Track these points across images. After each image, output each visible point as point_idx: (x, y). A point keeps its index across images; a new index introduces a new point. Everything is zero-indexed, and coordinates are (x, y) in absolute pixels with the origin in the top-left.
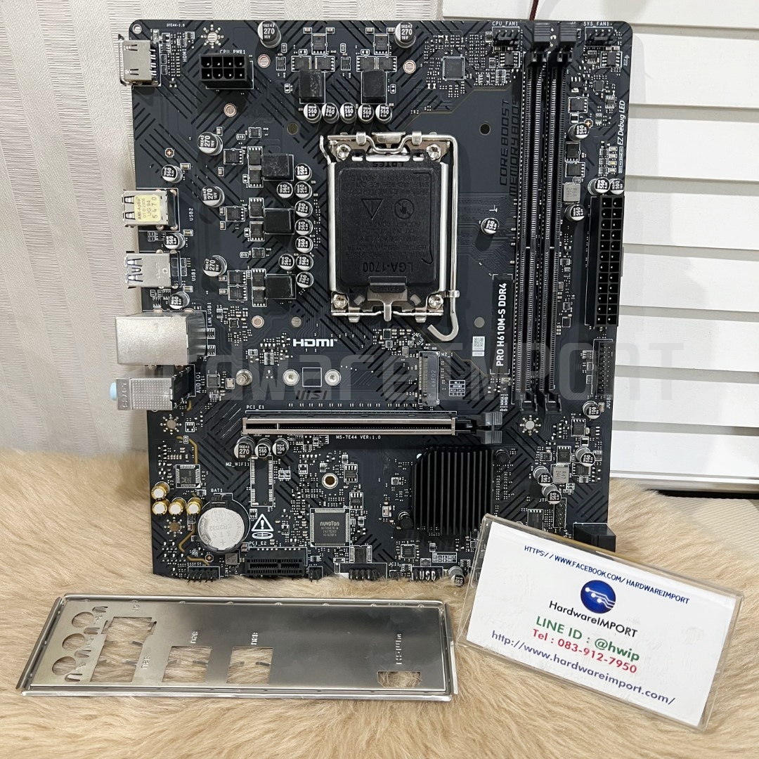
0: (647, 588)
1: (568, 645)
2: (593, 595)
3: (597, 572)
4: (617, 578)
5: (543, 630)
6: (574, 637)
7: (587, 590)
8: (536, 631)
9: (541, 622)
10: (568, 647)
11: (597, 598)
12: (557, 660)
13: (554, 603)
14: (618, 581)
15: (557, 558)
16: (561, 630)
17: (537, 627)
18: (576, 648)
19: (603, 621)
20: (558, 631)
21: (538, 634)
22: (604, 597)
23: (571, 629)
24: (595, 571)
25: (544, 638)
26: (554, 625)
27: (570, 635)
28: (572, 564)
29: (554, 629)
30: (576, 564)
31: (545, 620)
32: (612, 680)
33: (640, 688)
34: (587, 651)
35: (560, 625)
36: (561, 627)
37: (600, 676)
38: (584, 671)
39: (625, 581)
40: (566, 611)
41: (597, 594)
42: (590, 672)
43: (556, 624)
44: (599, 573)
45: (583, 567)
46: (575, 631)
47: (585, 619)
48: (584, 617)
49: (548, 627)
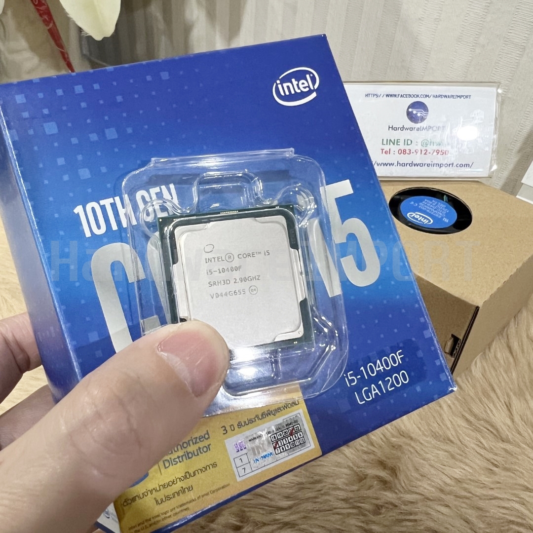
0: (446, 96)
1: (404, 152)
2: (414, 112)
3: (414, 96)
4: (427, 96)
5: (386, 148)
6: (407, 144)
7: (410, 110)
8: (382, 150)
9: (385, 142)
10: (404, 153)
11: (416, 114)
12: (399, 165)
13: (391, 126)
14: (427, 97)
15: (387, 96)
16: (398, 143)
17: (383, 147)
18: (410, 152)
19: (423, 128)
20: (397, 144)
21: (384, 151)
22: (422, 111)
23: (405, 140)
24: (412, 96)
25: (388, 153)
26: (393, 142)
27: (404, 144)
28: (397, 96)
29: (394, 144)
30: (400, 95)
31: (387, 140)
32: (435, 165)
33: (453, 164)
34: (417, 151)
35: (397, 140)
36: (399, 141)
37: (427, 165)
38: (417, 166)
39: (432, 96)
40: (399, 129)
41: (416, 111)
42: (421, 165)
43: (394, 140)
44: (415, 96)
45: (405, 96)
46: (408, 140)
47: (412, 130)
48: (411, 129)
49: (390, 144)
